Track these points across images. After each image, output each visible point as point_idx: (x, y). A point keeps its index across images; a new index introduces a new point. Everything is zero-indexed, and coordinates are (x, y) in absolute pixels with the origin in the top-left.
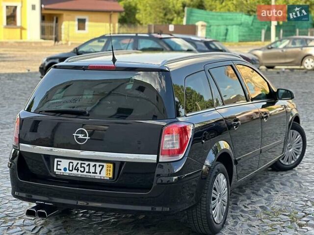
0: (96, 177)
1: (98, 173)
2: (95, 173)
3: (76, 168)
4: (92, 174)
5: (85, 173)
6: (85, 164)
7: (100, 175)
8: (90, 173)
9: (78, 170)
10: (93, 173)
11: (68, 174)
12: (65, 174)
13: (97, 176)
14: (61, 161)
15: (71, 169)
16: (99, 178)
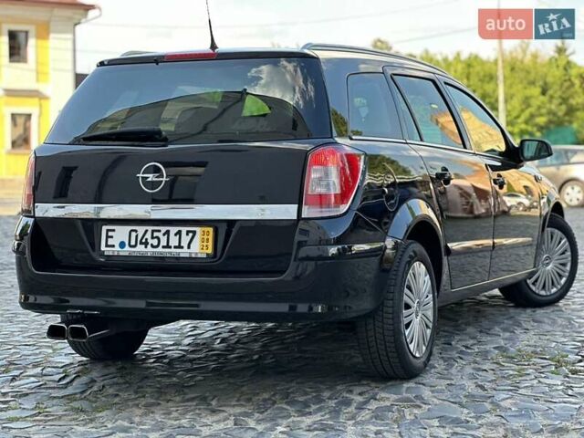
0: (182, 255)
1: (186, 247)
2: (180, 247)
3: (144, 241)
4: (173, 250)
5: (160, 249)
6: (159, 231)
7: (189, 251)
8: (170, 247)
9: (146, 244)
10: (175, 247)
11: (127, 254)
12: (121, 254)
13: (184, 253)
14: (114, 230)
15: (133, 243)
16: (187, 255)
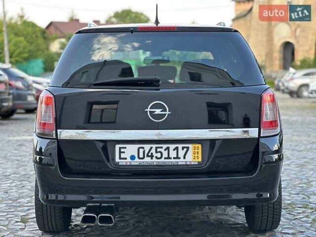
0: (179, 163)
1: (182, 158)
2: (178, 158)
3: (150, 154)
4: (172, 160)
5: (163, 160)
6: (162, 148)
7: (185, 160)
8: (171, 158)
9: (152, 156)
10: (174, 158)
11: (138, 164)
12: (133, 164)
13: (181, 161)
14: (125, 148)
15: (141, 156)
16: (184, 163)
